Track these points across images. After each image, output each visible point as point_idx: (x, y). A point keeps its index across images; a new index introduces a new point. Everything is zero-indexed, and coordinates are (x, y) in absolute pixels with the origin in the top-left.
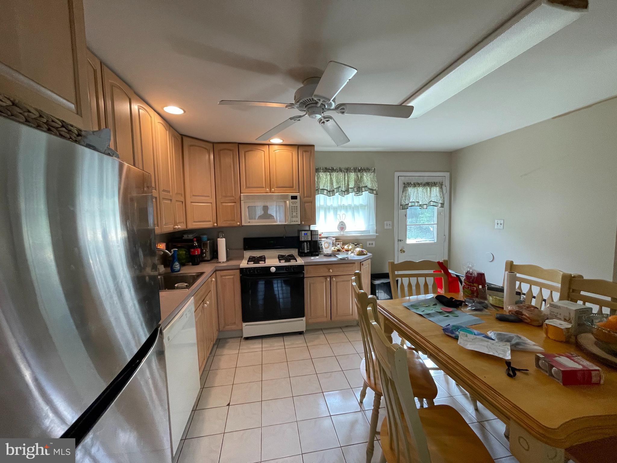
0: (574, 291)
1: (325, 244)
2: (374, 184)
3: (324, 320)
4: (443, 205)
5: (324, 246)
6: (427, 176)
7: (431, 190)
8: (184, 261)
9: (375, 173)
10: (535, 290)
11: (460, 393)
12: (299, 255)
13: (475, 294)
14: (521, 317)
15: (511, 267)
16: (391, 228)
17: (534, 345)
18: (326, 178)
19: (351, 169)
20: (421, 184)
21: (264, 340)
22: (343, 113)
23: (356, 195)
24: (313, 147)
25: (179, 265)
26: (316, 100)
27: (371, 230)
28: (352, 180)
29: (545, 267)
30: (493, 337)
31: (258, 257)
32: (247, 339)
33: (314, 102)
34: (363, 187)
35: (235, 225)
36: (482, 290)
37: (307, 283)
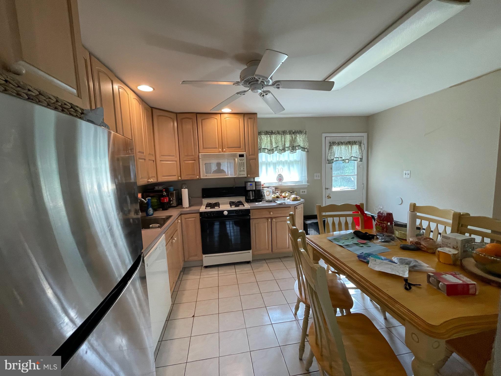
0: (462, 226)
1: (266, 192)
2: (305, 143)
3: (267, 252)
4: (361, 159)
5: (266, 194)
6: (348, 136)
7: (351, 148)
8: (155, 207)
9: (306, 134)
10: (433, 226)
11: (373, 307)
12: (246, 201)
13: (385, 230)
14: (420, 246)
15: (414, 208)
16: (320, 178)
17: (428, 267)
18: (267, 139)
19: (287, 132)
20: (344, 142)
21: (220, 268)
22: (278, 88)
23: (291, 152)
24: (256, 115)
25: (152, 210)
26: (257, 78)
27: (303, 181)
28: (288, 140)
29: (441, 208)
30: (396, 261)
31: (213, 204)
32: (206, 267)
33: (255, 80)
34: (297, 146)
35: (195, 178)
36: (391, 227)
37: (253, 223)
